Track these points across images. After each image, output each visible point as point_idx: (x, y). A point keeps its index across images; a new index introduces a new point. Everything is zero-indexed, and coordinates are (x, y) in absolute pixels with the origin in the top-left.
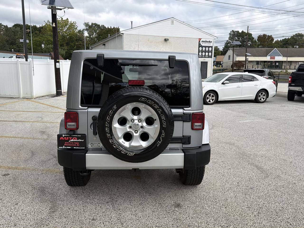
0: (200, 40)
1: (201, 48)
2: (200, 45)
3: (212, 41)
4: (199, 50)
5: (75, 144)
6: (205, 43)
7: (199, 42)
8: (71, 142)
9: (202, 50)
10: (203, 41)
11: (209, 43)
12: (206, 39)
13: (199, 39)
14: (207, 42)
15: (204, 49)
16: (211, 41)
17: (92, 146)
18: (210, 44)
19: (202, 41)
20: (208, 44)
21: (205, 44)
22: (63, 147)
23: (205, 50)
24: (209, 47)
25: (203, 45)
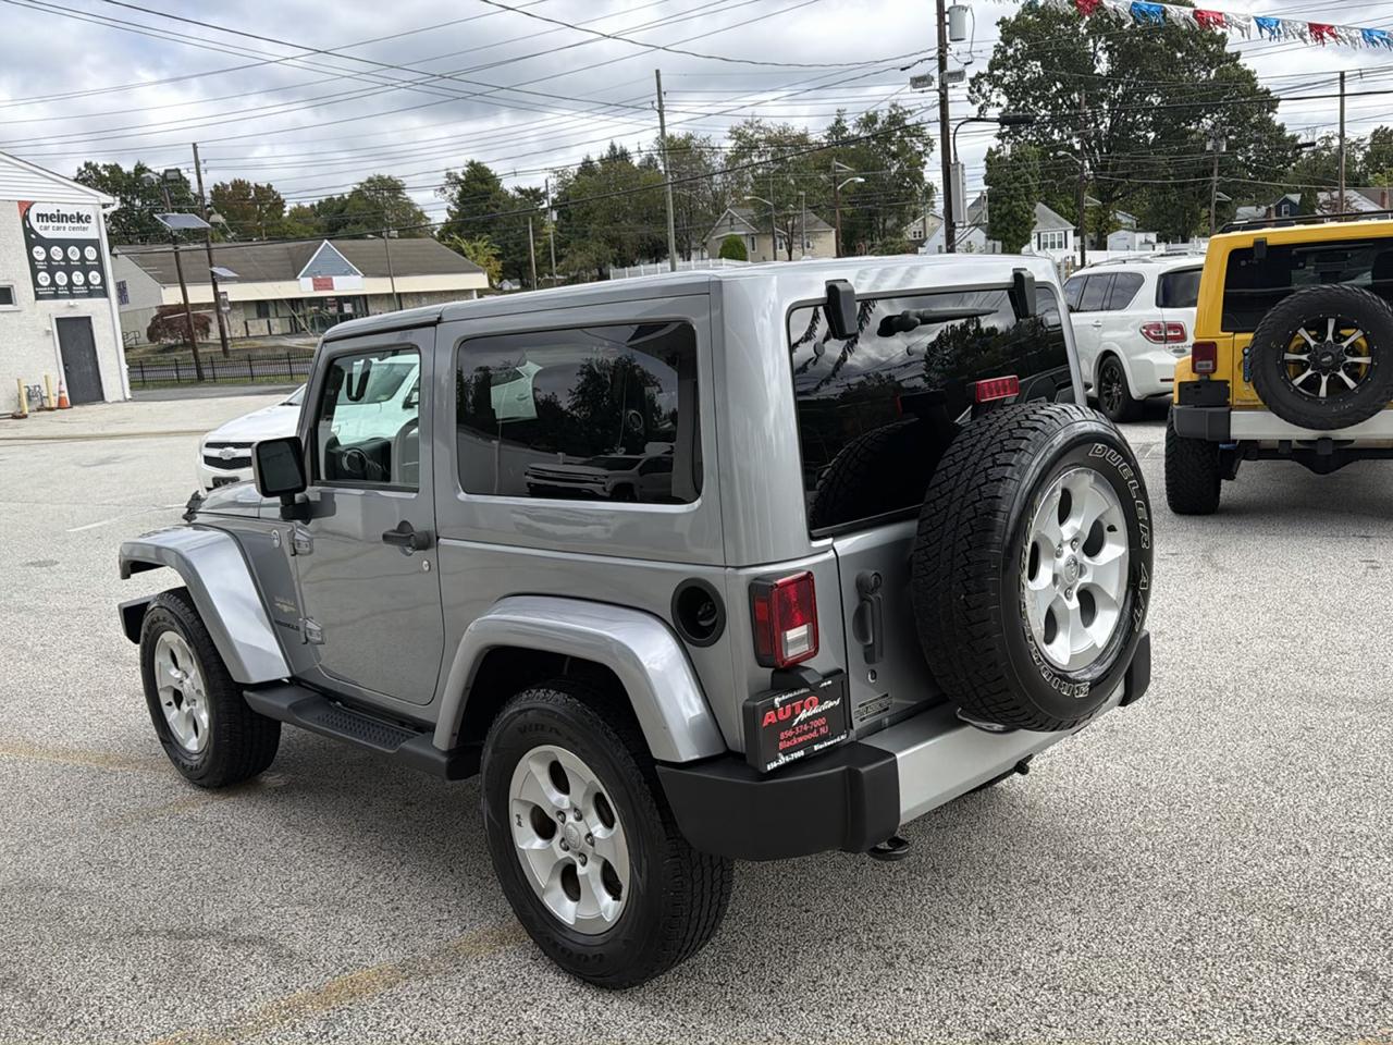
0: (28, 209)
1: (39, 253)
2: (33, 236)
3: (89, 217)
4: (32, 260)
5: (811, 731)
6: (56, 224)
7: (25, 218)
8: (800, 723)
9: (49, 258)
10: (42, 216)
11: (76, 225)
12: (59, 207)
13: (21, 203)
14: (70, 218)
15: (57, 252)
16: (84, 213)
17: (864, 719)
18: (84, 229)
19: (38, 215)
20: (74, 228)
21: (58, 228)
22: (777, 759)
23: (66, 258)
24: (81, 244)
25: (47, 234)
